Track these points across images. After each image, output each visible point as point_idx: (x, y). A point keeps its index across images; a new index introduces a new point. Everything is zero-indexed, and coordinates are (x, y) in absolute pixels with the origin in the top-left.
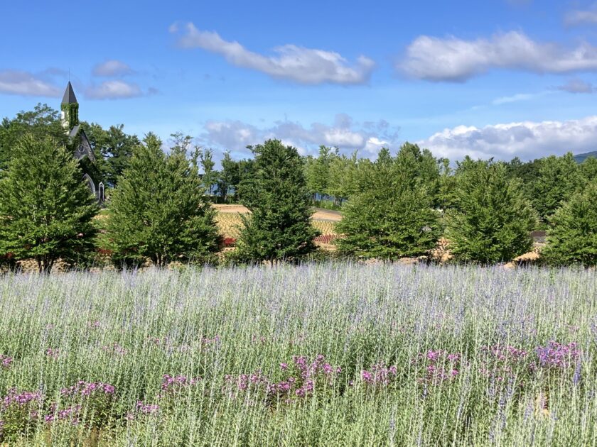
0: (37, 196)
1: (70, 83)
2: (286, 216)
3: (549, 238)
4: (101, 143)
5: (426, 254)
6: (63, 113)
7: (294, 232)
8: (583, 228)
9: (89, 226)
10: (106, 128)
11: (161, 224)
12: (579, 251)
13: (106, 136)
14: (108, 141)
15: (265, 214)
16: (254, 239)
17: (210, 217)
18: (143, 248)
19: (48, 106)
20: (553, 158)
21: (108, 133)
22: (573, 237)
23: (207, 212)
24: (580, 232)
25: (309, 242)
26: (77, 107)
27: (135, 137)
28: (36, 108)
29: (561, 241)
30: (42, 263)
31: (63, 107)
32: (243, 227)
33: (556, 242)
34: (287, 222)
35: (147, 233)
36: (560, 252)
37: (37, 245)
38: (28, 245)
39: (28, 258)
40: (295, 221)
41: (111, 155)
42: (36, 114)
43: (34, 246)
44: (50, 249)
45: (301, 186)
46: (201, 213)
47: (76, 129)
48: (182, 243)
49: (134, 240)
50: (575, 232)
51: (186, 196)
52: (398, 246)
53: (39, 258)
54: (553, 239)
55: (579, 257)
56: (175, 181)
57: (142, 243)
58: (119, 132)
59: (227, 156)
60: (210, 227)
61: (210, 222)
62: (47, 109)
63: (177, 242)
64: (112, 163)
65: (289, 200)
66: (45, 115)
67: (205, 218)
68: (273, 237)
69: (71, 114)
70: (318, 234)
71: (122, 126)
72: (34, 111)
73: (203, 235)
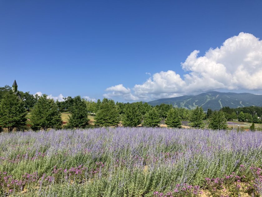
0: (10, 110)
1: (15, 80)
2: (81, 115)
4: (23, 96)
5: (117, 125)
6: (13, 88)
7: (83, 120)
8: (152, 118)
9: (25, 118)
10: (24, 92)
11: (46, 118)
13: (24, 94)
14: (25, 96)
15: (75, 115)
16: (72, 122)
17: (60, 116)
18: (41, 124)
19: (9, 86)
20: (138, 102)
21: (25, 94)
22: (150, 121)
23: (59, 115)
25: (87, 122)
26: (17, 86)
27: (32, 95)
28: (5, 86)
30: (10, 129)
31: (13, 86)
32: (69, 119)
34: (82, 117)
35: (42, 120)
37: (9, 124)
38: (6, 123)
39: (6, 127)
40: (84, 117)
41: (25, 100)
42: (5, 88)
43: (8, 124)
44: (12, 125)
45: (85, 108)
46: (57, 115)
47: (17, 92)
48: (52, 123)
49: (38, 122)
50: (150, 119)
51: (53, 110)
53: (9, 127)
54: (145, 121)
55: (151, 125)
56: (50, 106)
57: (41, 123)
58: (28, 93)
59: (57, 100)
60: (60, 119)
61: (59, 117)
62: (8, 87)
63: (50, 122)
64: (26, 102)
65: (82, 111)
66: (8, 88)
67: (58, 116)
68: (78, 121)
69: (15, 88)
70: (89, 120)
71: (29, 92)
72: (5, 87)
73: (58, 121)
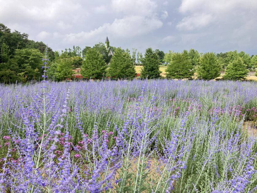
0: (92, 64)
2: (152, 68)
3: (226, 73)
5: (190, 77)
6: (106, 44)
7: (154, 72)
8: (235, 70)
9: (105, 71)
12: (234, 76)
15: (147, 67)
16: (144, 74)
22: (233, 72)
23: (133, 67)
24: (234, 71)
25: (159, 75)
26: (109, 43)
29: (229, 74)
32: (141, 71)
33: (227, 74)
36: (229, 76)
38: (90, 76)
47: (109, 48)
49: (115, 74)
52: (182, 75)
55: (234, 78)
57: (117, 75)
60: (134, 71)
62: (102, 43)
63: (125, 75)
66: (101, 45)
67: (132, 69)
70: (161, 72)
72: (99, 44)
73: (132, 73)
